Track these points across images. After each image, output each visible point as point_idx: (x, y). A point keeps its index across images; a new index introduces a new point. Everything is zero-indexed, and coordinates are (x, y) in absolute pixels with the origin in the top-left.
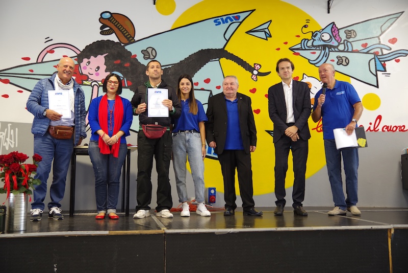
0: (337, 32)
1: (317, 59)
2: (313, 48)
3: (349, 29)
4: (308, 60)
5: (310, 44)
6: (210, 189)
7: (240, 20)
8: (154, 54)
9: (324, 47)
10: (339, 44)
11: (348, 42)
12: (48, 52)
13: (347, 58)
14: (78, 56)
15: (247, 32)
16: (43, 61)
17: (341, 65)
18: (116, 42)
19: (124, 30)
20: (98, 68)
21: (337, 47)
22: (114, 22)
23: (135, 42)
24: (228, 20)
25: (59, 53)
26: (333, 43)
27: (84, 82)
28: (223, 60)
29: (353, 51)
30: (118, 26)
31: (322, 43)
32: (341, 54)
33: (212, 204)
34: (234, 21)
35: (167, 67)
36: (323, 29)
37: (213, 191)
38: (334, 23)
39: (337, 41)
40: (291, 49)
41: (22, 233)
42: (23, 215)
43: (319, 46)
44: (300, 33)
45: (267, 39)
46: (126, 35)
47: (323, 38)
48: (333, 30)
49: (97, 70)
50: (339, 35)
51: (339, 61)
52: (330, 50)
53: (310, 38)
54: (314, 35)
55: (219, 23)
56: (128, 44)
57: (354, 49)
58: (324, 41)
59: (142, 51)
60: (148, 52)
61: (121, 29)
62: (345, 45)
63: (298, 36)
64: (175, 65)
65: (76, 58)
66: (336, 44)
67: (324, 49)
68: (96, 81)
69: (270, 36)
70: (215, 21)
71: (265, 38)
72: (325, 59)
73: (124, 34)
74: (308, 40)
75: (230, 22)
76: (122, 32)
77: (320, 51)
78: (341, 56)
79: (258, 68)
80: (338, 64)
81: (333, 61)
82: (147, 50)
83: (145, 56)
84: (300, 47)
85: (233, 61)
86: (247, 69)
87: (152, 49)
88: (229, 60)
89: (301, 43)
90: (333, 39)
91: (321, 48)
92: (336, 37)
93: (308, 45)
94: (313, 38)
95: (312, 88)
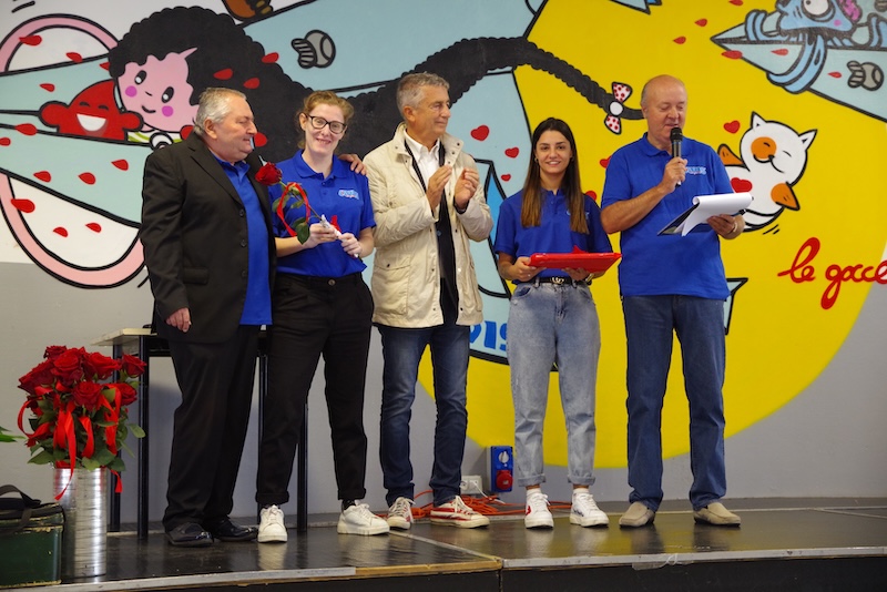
1: (791, 70)
2: (779, 38)
4: (764, 74)
5: (770, 25)
6: (496, 451)
8: (329, 54)
9: (812, 34)
10: (856, 25)
11: (880, 19)
12: (23, 41)
13: (876, 68)
14: (112, 54)
16: (11, 68)
17: (860, 88)
18: (218, 13)
20: (170, 92)
23: (273, 13)
25: (56, 45)
26: (837, 23)
27: (130, 134)
28: (525, 72)
31: (805, 23)
32: (861, 57)
33: (500, 495)
35: (366, 91)
37: (504, 458)
39: (850, 17)
40: (713, 39)
41: (97, 581)
42: (97, 531)
43: (796, 32)
45: (647, 11)
47: (809, 8)
49: (166, 97)
51: (853, 76)
52: (830, 43)
53: (770, 9)
56: (248, 21)
58: (812, 17)
59: (293, 43)
60: (310, 45)
62: (871, 30)
63: (737, 2)
65: (105, 60)
66: (845, 26)
67: (812, 40)
68: (164, 133)
69: (658, 2)
71: (644, 7)
72: (813, 69)
77: (800, 47)
78: (861, 62)
79: (623, 95)
80: (852, 84)
81: (837, 75)
82: (309, 39)
83: (303, 59)
84: (743, 34)
85: (553, 76)
86: (592, 100)
87: (321, 36)
88: (540, 71)
89: (746, 23)
90: (838, 12)
91: (804, 38)
92: (847, 6)
93: (765, 30)
94: (780, 6)
95: (779, 155)
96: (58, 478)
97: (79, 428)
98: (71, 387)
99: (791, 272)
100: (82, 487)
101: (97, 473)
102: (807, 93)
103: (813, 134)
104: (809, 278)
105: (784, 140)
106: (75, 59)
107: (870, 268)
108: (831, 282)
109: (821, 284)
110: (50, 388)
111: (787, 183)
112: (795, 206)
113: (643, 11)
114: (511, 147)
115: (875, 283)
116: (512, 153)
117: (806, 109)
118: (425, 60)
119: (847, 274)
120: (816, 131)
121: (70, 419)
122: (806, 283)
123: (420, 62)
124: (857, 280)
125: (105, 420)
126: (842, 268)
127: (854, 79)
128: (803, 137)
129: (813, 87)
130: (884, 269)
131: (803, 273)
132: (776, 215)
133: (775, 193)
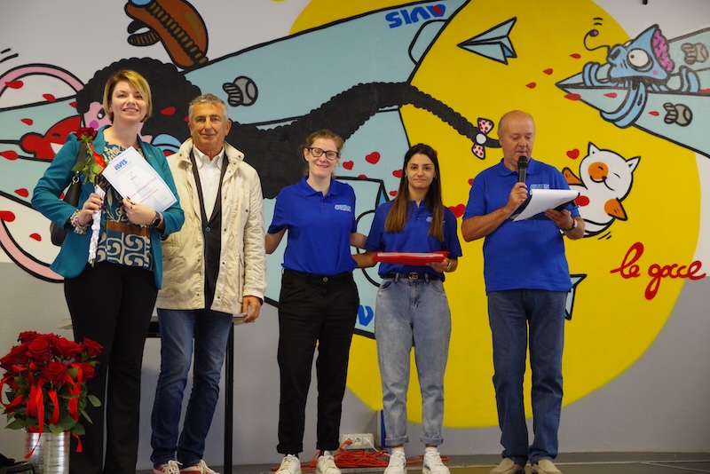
0: (663, 48)
1: (619, 109)
2: (609, 84)
3: (692, 40)
4: (598, 112)
5: (602, 74)
7: (446, 16)
8: (252, 95)
9: (636, 81)
10: (670, 75)
11: (689, 70)
12: (8, 85)
13: (687, 108)
14: (79, 95)
15: (461, 45)
17: (674, 124)
18: (164, 62)
19: (183, 33)
21: (665, 82)
22: (159, 15)
23: (208, 63)
24: (419, 16)
25: (35, 88)
26: (655, 73)
28: (408, 110)
29: (701, 93)
30: (168, 23)
31: (630, 73)
32: (675, 100)
34: (432, 18)
35: (282, 124)
36: (633, 41)
38: (656, 26)
39: (665, 69)
40: (561, 86)
43: (623, 80)
44: (581, 50)
45: (505, 62)
46: (187, 46)
47: (633, 61)
48: (656, 42)
50: (669, 56)
51: (668, 114)
52: (649, 89)
53: (602, 61)
54: (612, 53)
55: (399, 23)
56: (188, 69)
57: (704, 87)
58: (636, 68)
59: (224, 86)
60: (238, 88)
61: (175, 32)
62: (682, 79)
63: (576, 56)
64: (298, 121)
65: (74, 100)
66: (662, 75)
67: (636, 86)
69: (514, 55)
70: (389, 18)
71: (503, 59)
72: (637, 109)
73: (183, 45)
74: (600, 66)
75: (422, 21)
76: (179, 40)
77: (626, 91)
78: (674, 104)
79: (486, 128)
80: (667, 121)
81: (655, 114)
82: (237, 83)
83: (232, 99)
84: (581, 81)
85: (431, 113)
86: (461, 132)
87: (246, 81)
88: (421, 109)
89: (583, 72)
90: (656, 65)
91: (629, 85)
92: (663, 60)
93: (599, 77)
94: (610, 59)
95: (610, 177)
96: (30, 440)
97: (47, 400)
98: (42, 366)
99: (621, 270)
100: (49, 448)
101: (62, 436)
102: (632, 128)
103: (637, 160)
104: (635, 275)
105: (615, 165)
106: (50, 99)
107: (684, 267)
108: (652, 278)
109: (644, 279)
110: (25, 366)
111: (617, 199)
112: (623, 217)
113: (502, 62)
115: (688, 279)
117: (631, 140)
118: (329, 100)
119: (666, 272)
120: (639, 158)
121: (40, 391)
122: (632, 279)
123: (325, 102)
124: (673, 277)
125: (69, 393)
126: (662, 267)
127: (669, 117)
128: (630, 162)
129: (637, 123)
130: (694, 268)
131: (630, 271)
132: (609, 224)
133: (608, 206)
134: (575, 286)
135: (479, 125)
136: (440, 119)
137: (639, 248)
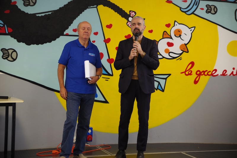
1: (188, 7)
4: (179, 8)
8: (34, 2)
13: (215, 7)
17: (210, 14)
28: (101, 7)
29: (221, 1)
32: (211, 3)
33: (89, 142)
35: (47, 14)
37: (90, 131)
51: (208, 9)
64: (54, 12)
72: (195, 7)
78: (210, 5)
79: (133, 15)
80: (207, 12)
81: (202, 9)
83: (25, 3)
85: (110, 8)
86: (122, 17)
88: (106, 7)
95: (183, 35)
99: (185, 72)
102: (193, 15)
103: (194, 28)
104: (190, 74)
105: (185, 30)
107: (210, 71)
108: (197, 76)
109: (194, 76)
111: (185, 44)
112: (187, 51)
114: (96, 32)
115: (211, 76)
116: (96, 34)
117: (192, 20)
118: (67, 3)
119: (203, 73)
120: (195, 27)
122: (189, 76)
123: (66, 4)
124: (205, 75)
126: (201, 71)
127: (208, 10)
128: (191, 29)
129: (195, 13)
130: (214, 72)
131: (188, 73)
132: (181, 54)
133: (181, 47)
134: (166, 79)
135: (130, 13)
136: (114, 11)
137: (192, 64)
